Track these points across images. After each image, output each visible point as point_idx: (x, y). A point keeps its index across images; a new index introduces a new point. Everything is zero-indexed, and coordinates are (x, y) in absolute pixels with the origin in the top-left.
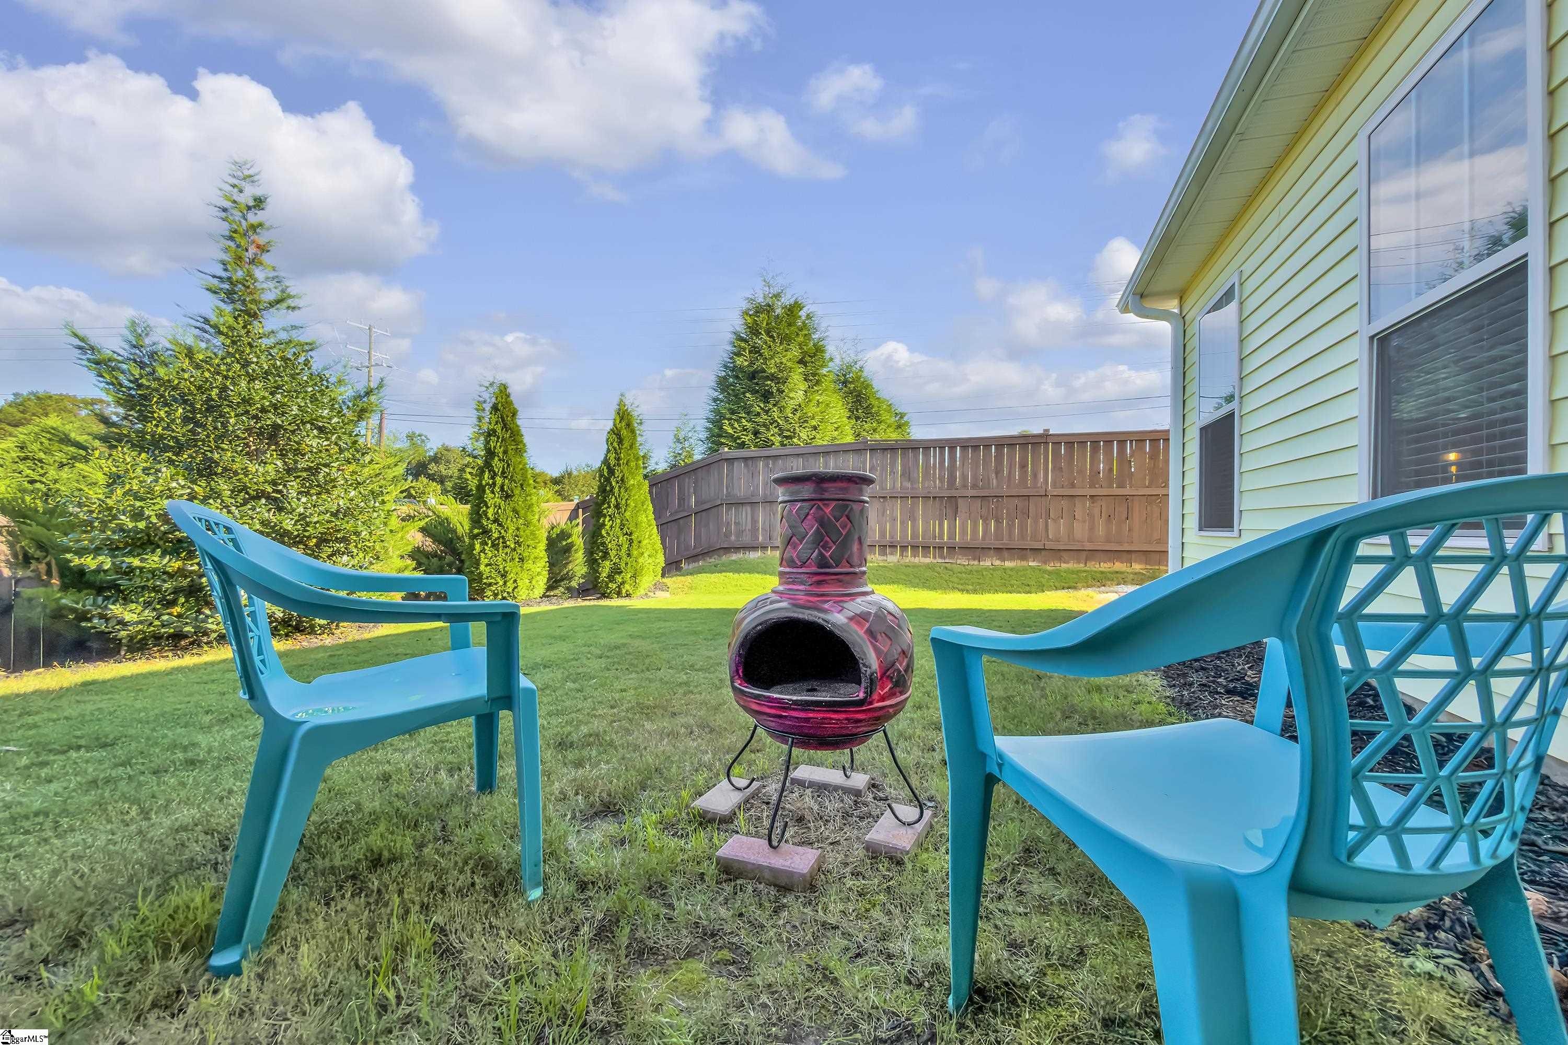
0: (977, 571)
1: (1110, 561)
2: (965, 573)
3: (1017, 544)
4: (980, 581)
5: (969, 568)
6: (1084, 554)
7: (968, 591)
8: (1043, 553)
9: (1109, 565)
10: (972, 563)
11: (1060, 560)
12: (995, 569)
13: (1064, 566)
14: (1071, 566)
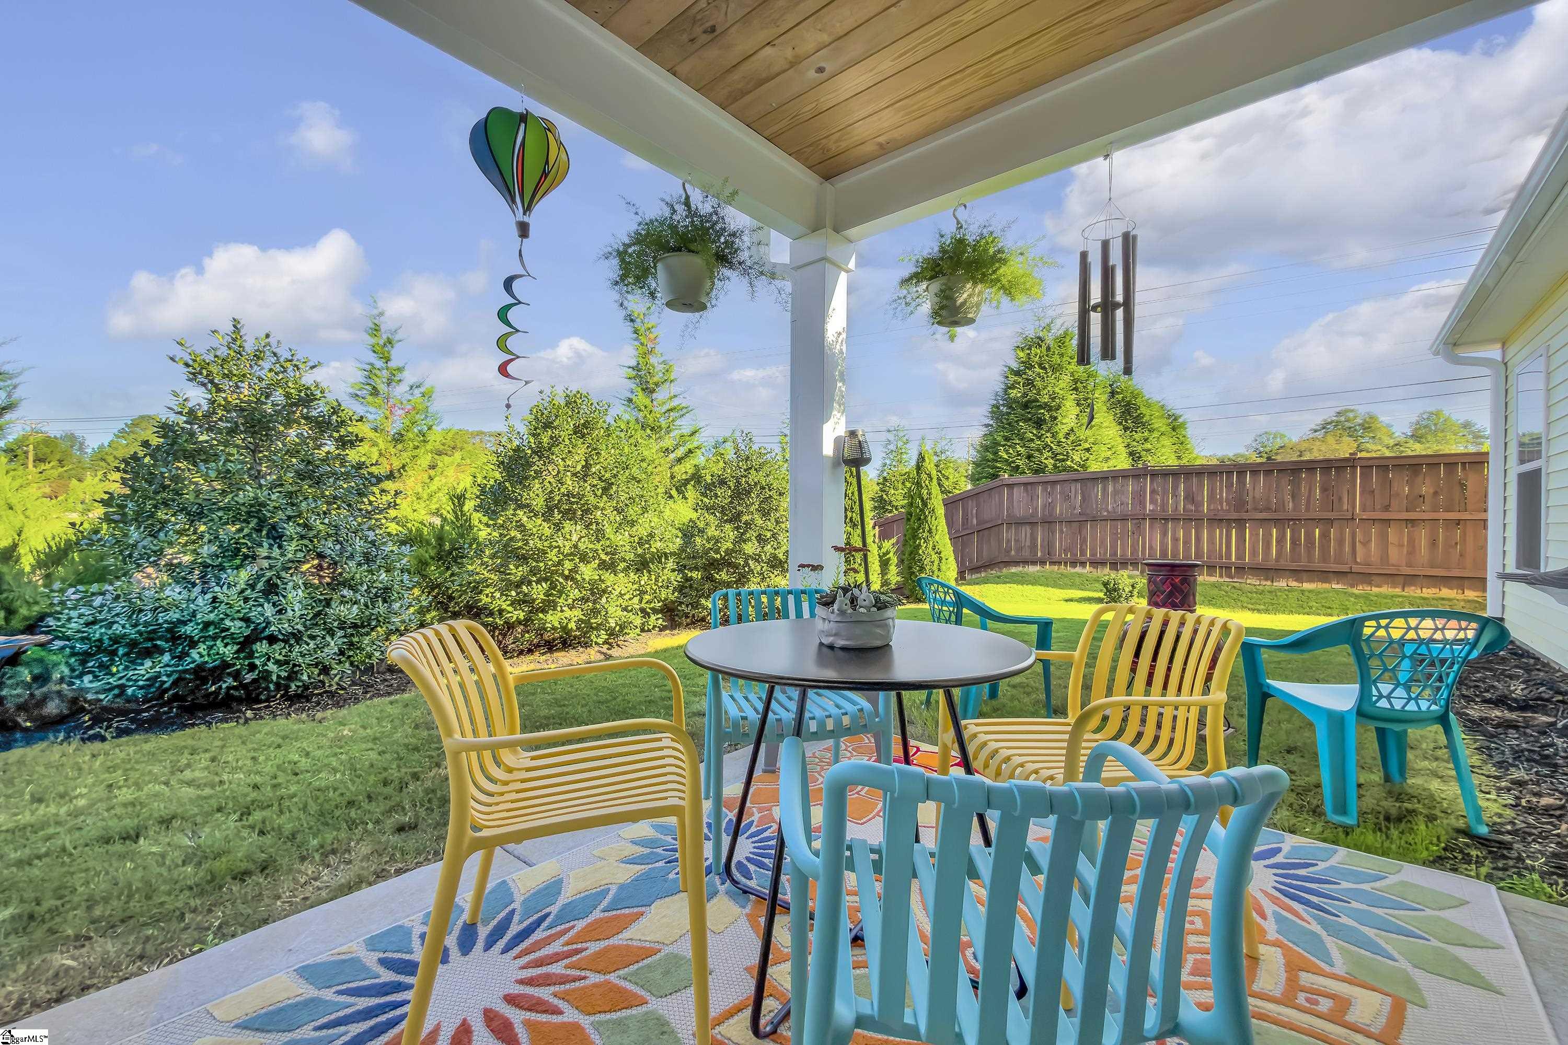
0: (1269, 592)
1: (1435, 587)
2: (1256, 593)
3: (1317, 565)
4: (1273, 602)
5: (1261, 588)
6: (1401, 579)
7: (1259, 611)
8: (1349, 575)
9: (1434, 590)
10: (1264, 583)
11: (1370, 583)
12: (1291, 590)
13: (1375, 590)
14: (1385, 590)
